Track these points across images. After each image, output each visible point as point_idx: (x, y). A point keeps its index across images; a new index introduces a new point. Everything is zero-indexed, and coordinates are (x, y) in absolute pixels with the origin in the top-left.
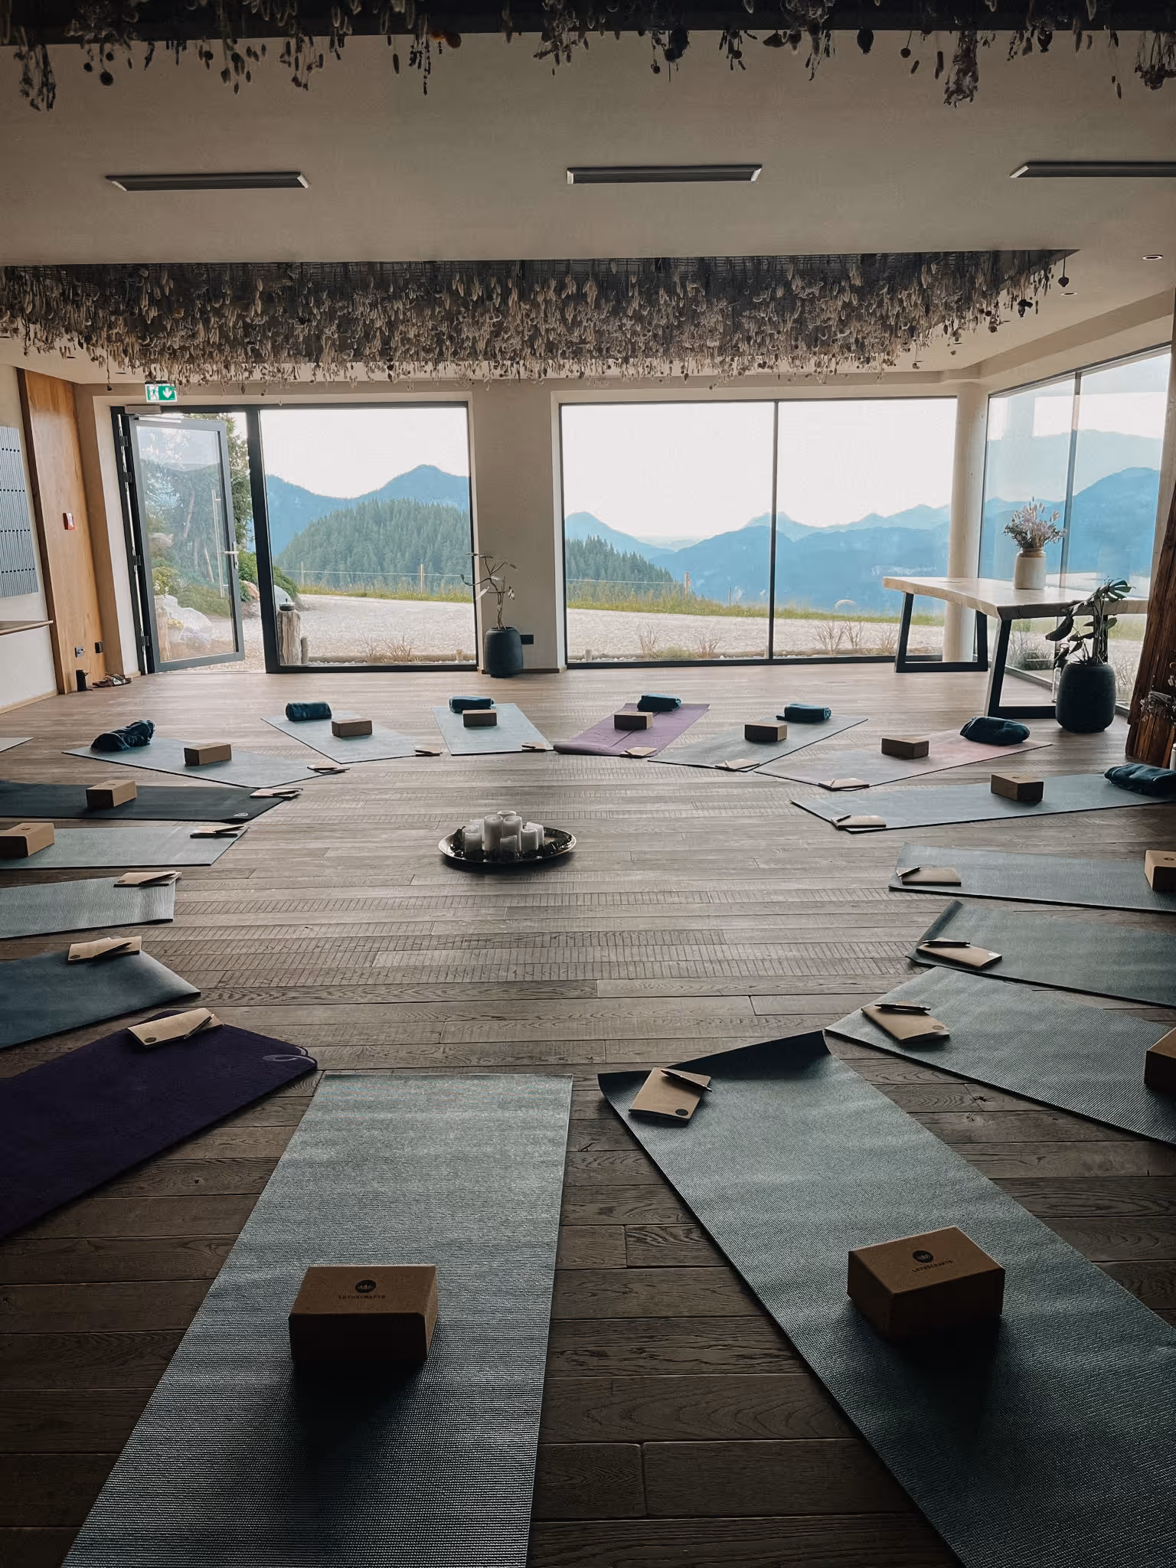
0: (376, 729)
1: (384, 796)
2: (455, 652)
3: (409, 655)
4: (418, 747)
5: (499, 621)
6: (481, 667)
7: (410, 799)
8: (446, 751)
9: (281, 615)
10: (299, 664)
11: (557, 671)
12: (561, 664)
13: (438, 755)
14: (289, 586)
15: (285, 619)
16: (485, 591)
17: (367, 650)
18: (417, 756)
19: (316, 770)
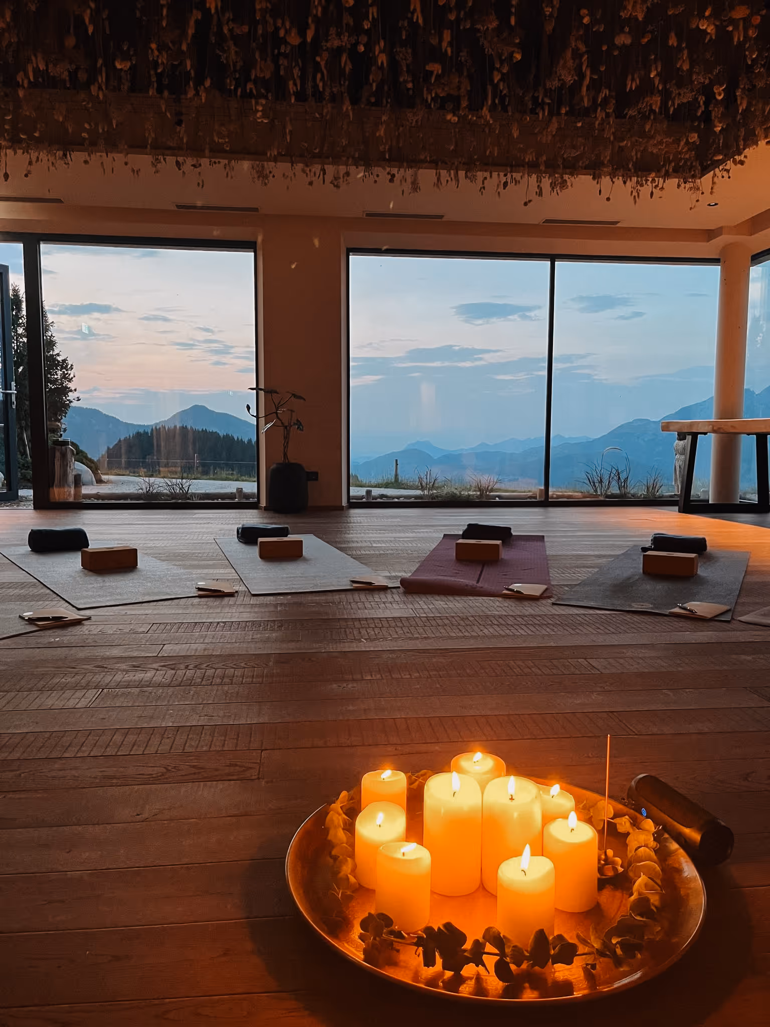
0: (142, 562)
1: (139, 676)
2: (235, 491)
3: (187, 493)
4: (201, 584)
5: (285, 455)
6: (263, 503)
7: (190, 683)
8: (242, 588)
9: (54, 450)
10: (71, 499)
11: (341, 508)
12: (344, 503)
13: (231, 595)
14: (92, 465)
15: (58, 454)
16: (269, 426)
17: (144, 487)
18: (200, 596)
19: (31, 621)
